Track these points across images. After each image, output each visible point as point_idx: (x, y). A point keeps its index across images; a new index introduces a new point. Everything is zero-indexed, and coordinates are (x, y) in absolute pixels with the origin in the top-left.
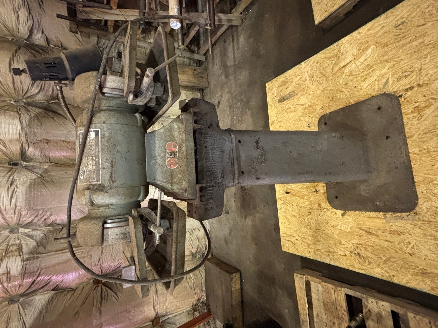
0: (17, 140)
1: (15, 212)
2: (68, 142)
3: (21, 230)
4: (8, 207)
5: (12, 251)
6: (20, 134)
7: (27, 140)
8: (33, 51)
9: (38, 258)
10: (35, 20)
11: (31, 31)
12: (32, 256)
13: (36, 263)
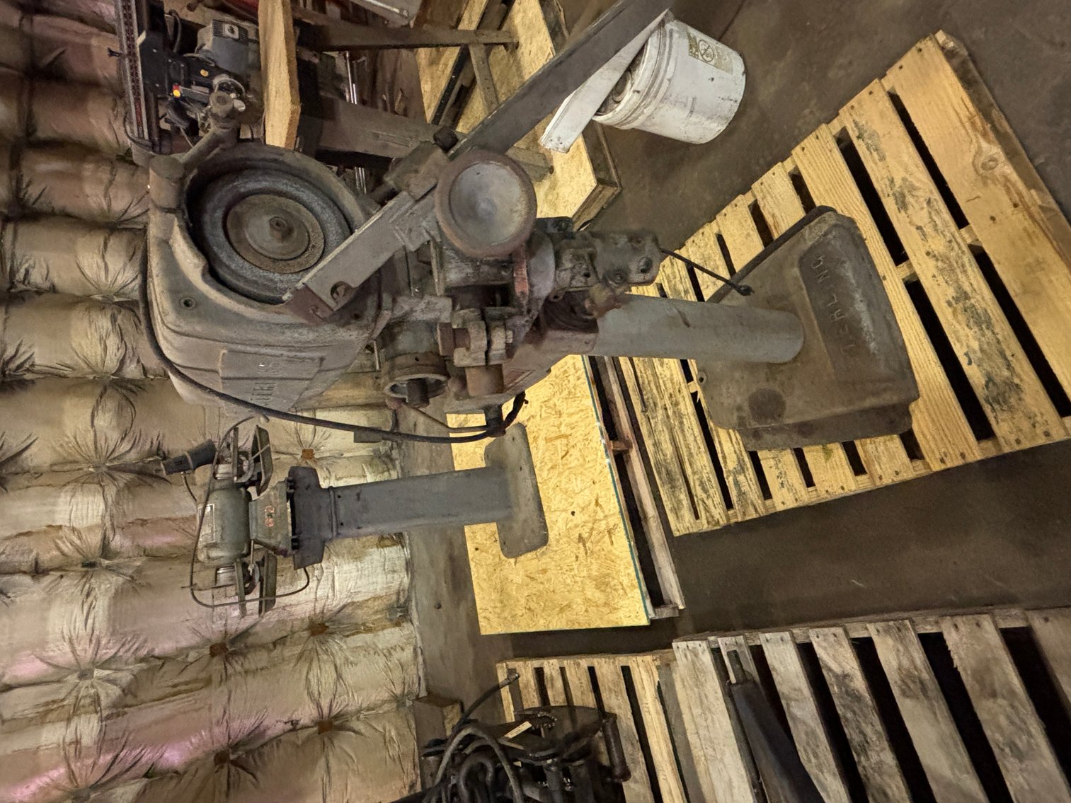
0: (97, 526)
1: (91, 640)
2: (175, 520)
3: (97, 673)
4: (82, 632)
5: (83, 706)
6: (103, 517)
7: (112, 524)
8: (124, 391)
9: (125, 713)
10: (129, 346)
11: (122, 362)
12: (115, 711)
13: (122, 723)
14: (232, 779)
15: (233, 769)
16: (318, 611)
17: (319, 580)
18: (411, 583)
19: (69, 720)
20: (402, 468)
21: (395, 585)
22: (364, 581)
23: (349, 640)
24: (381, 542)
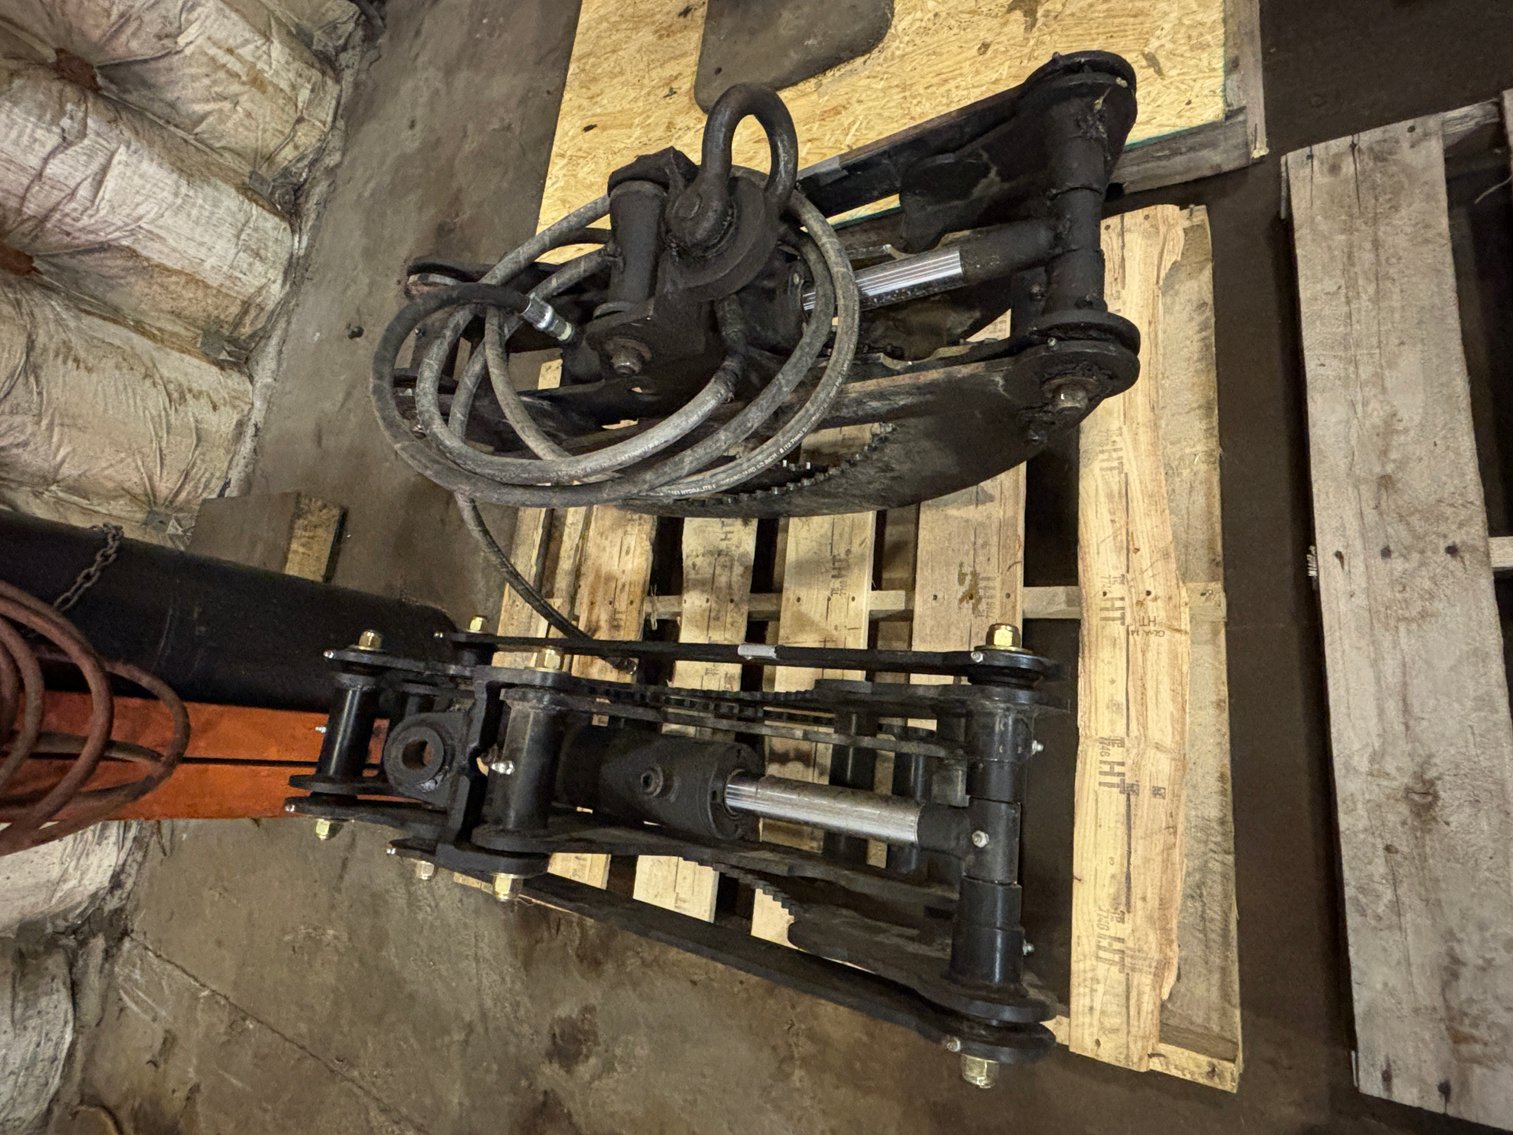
16: (31, 208)
17: (66, 143)
18: (284, 303)
20: (357, 85)
21: (251, 283)
22: (182, 224)
23: (87, 320)
24: (248, 190)
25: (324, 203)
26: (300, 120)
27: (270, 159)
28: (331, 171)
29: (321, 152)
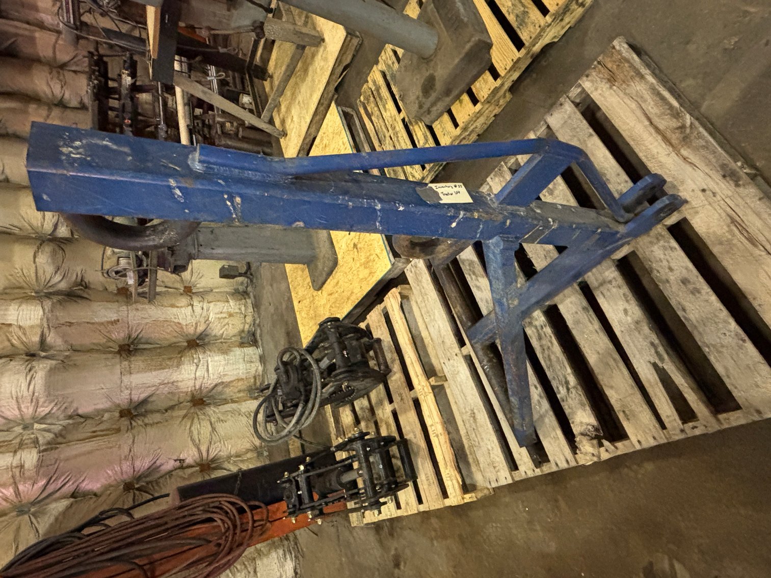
0: (37, 325)
1: (32, 400)
2: (93, 324)
3: (36, 426)
4: (26, 393)
5: (26, 444)
6: (42, 319)
7: (48, 325)
8: (57, 243)
9: (57, 448)
11: (56, 226)
12: (49, 446)
13: (54, 454)
14: (136, 498)
15: (137, 492)
16: (197, 387)
17: (197, 366)
18: (264, 370)
19: (15, 452)
20: (255, 297)
21: (253, 371)
22: (229, 367)
23: (220, 407)
24: (242, 345)
25: (261, 336)
26: (245, 316)
27: (243, 331)
28: (259, 325)
29: (254, 320)
